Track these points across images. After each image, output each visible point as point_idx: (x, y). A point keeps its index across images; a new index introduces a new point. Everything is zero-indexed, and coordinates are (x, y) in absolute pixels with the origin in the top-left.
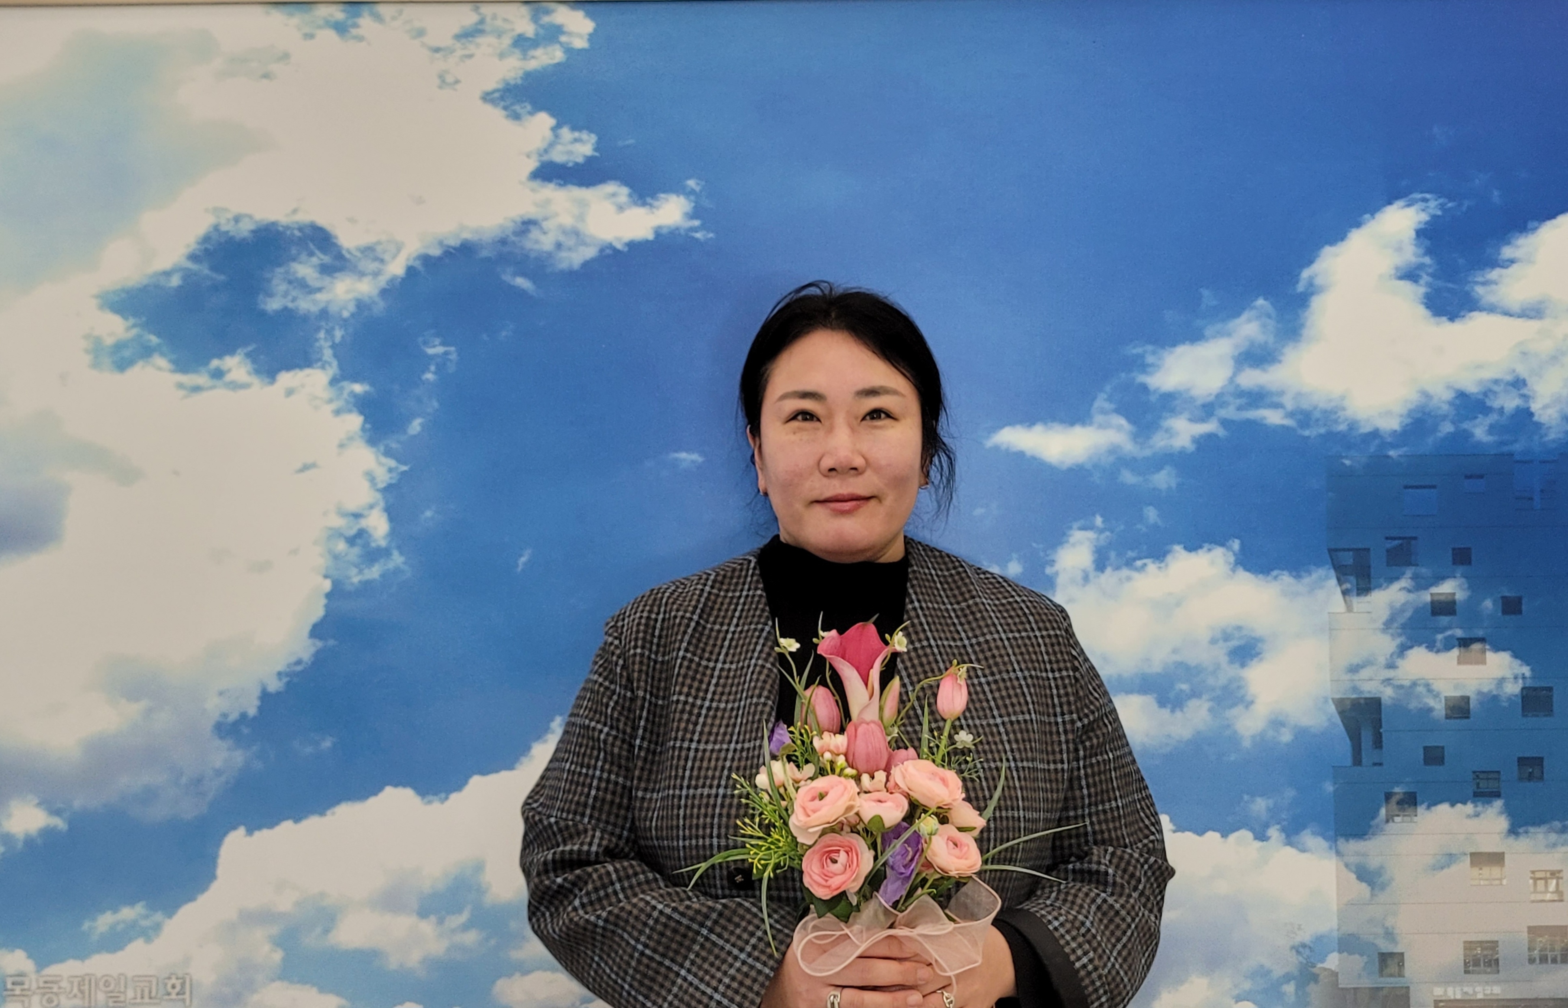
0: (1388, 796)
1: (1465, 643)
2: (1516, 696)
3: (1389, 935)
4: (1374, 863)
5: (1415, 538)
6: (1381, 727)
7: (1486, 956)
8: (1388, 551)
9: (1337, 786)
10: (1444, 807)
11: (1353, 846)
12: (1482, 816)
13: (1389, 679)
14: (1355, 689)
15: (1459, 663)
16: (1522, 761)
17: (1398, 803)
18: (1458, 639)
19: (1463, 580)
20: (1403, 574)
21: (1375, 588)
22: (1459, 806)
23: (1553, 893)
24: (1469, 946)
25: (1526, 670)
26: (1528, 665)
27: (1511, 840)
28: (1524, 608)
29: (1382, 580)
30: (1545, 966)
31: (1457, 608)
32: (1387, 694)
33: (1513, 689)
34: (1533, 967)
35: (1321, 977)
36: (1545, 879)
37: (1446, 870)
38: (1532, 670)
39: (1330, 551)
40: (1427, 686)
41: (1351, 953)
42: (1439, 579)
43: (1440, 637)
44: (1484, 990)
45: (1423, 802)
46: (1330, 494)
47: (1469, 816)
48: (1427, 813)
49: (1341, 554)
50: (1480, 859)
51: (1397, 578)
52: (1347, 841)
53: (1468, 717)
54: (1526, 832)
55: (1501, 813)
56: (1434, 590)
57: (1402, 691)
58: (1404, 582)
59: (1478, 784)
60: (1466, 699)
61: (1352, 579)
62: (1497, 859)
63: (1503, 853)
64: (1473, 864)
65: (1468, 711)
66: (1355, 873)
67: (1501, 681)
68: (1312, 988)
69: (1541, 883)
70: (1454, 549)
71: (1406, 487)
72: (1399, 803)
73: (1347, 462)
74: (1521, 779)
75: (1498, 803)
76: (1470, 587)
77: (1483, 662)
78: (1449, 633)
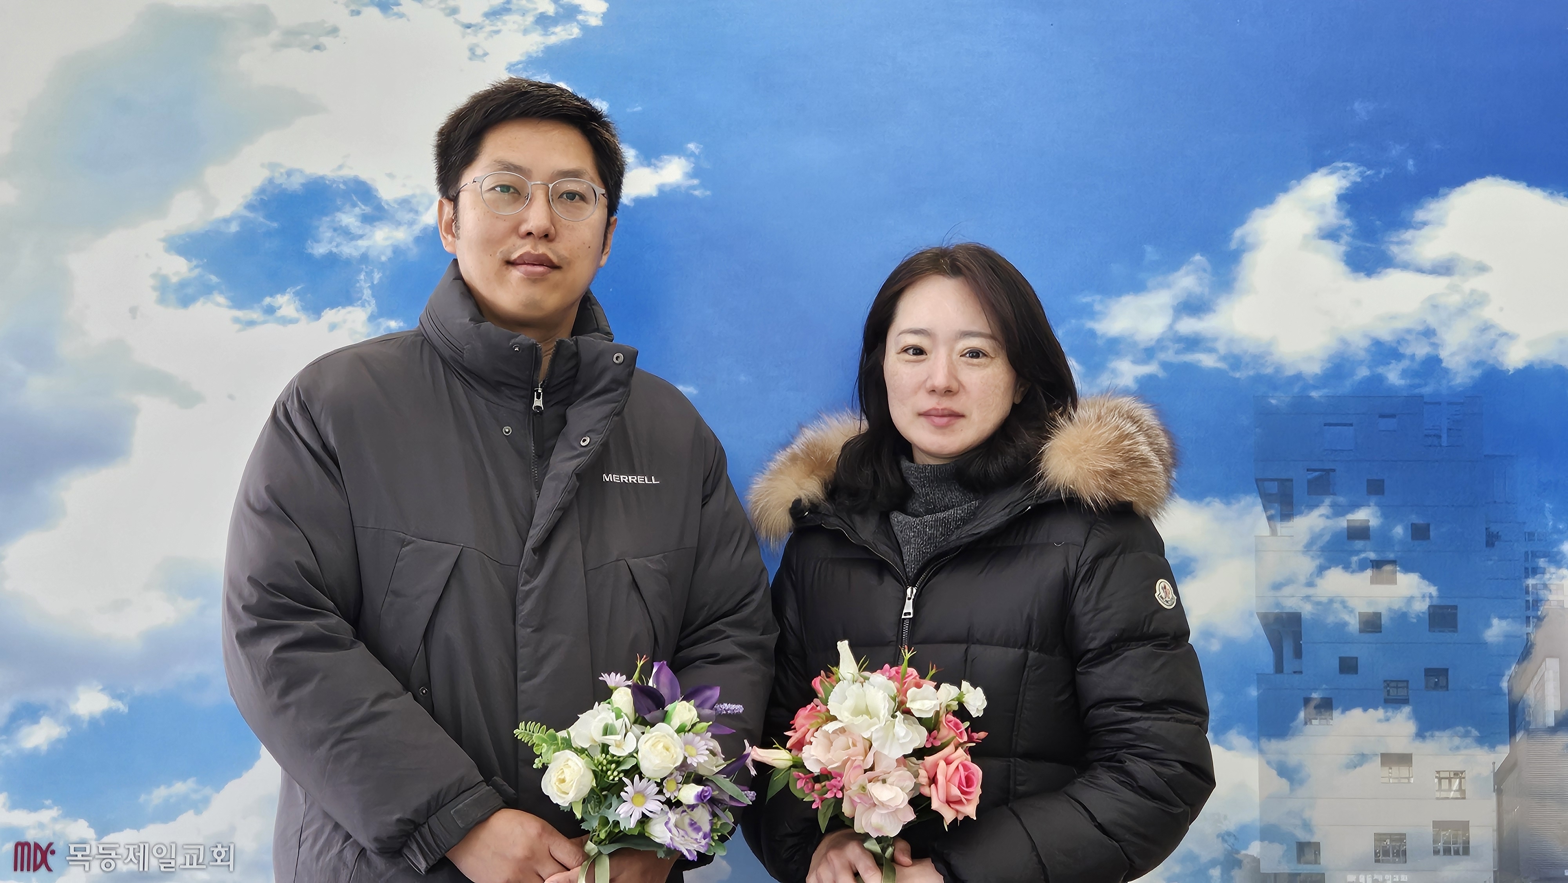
0: (1307, 701)
1: (1377, 565)
2: (1423, 613)
3: (1307, 826)
4: (1293, 760)
5: (1334, 470)
6: (1301, 640)
7: (1394, 847)
8: (1310, 482)
9: (1261, 691)
10: (1357, 713)
11: (1274, 746)
12: (1392, 720)
13: (1310, 597)
14: (1278, 605)
15: (1372, 582)
16: (1429, 672)
17: (1315, 708)
18: (1371, 561)
19: (1376, 508)
20: (1323, 502)
21: (1296, 515)
22: (1371, 711)
23: (1454, 791)
24: (1379, 838)
25: (1433, 590)
26: (1435, 586)
27: (1418, 744)
28: (1432, 534)
29: (1303, 507)
30: (1447, 857)
31: (1371, 534)
32: (1307, 610)
33: (1421, 607)
34: (1437, 857)
35: (1245, 862)
36: (1450, 779)
37: (1358, 769)
38: (1439, 590)
39: (1257, 480)
40: (1343, 603)
41: (1272, 841)
42: (1354, 506)
43: (1355, 559)
44: (1393, 878)
45: (1337, 708)
46: (1257, 430)
47: (1380, 721)
48: (1343, 715)
49: (1266, 483)
50: (1390, 759)
51: (1316, 506)
52: (1269, 740)
53: (1381, 632)
54: (1432, 736)
55: (1409, 718)
56: (1350, 517)
57: (1320, 607)
58: (1324, 510)
59: (1388, 691)
60: (1378, 616)
61: (1276, 505)
62: (1405, 759)
63: (1411, 755)
64: (1383, 764)
65: (1381, 627)
66: (1276, 770)
67: (1410, 600)
68: (1237, 873)
69: (1445, 783)
70: (1368, 480)
71: (1325, 425)
72: (1317, 707)
73: (1273, 402)
74: (1427, 687)
75: (1407, 710)
76: (1385, 515)
77: (1394, 582)
78: (1363, 555)
